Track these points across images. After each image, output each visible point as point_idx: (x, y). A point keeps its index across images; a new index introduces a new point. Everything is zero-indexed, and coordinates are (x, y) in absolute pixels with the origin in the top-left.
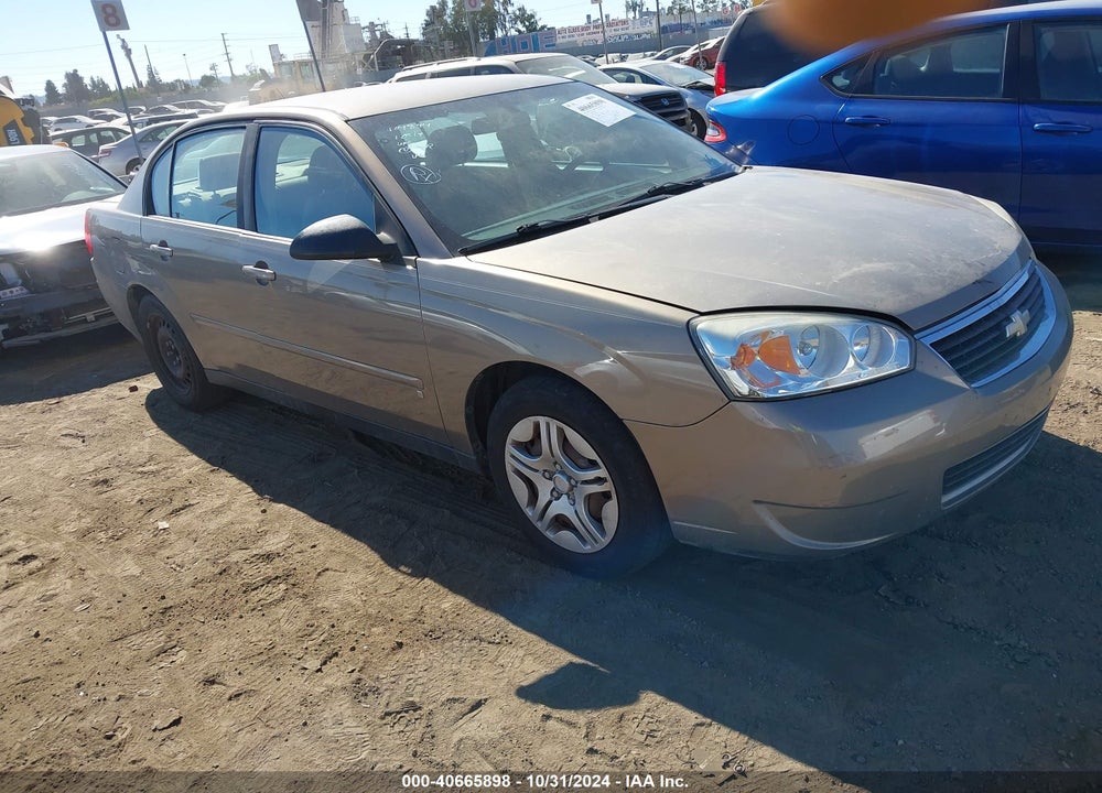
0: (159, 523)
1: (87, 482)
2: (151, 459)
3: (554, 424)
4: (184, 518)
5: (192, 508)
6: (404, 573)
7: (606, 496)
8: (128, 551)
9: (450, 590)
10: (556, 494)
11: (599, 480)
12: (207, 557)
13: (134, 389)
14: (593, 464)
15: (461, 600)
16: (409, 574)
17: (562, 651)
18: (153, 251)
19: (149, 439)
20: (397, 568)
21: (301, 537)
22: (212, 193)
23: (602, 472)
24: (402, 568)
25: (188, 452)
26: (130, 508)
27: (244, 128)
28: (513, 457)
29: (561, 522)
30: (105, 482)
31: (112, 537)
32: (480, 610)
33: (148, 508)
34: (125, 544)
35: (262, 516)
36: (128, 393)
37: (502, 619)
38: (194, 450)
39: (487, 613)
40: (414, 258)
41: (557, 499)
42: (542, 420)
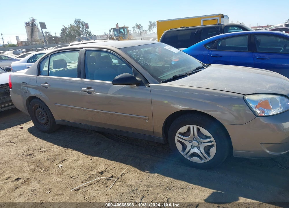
0: (59, 165)
1: (24, 155)
2: (41, 147)
3: (196, 127)
4: (66, 163)
5: (67, 160)
6: (148, 172)
7: (212, 146)
8: (53, 174)
9: (165, 176)
10: (193, 147)
11: (210, 142)
12: (81, 173)
13: (22, 128)
14: (209, 137)
15: (170, 178)
16: (149, 173)
17: (208, 189)
18: (42, 86)
19: (37, 142)
20: (145, 172)
21: (109, 166)
22: (55, 70)
23: (212, 139)
24: (146, 171)
25: (53, 145)
26: (45, 161)
27: (79, 51)
28: (178, 137)
29: (194, 155)
30: (31, 155)
31: (45, 170)
32: (177, 181)
33: (52, 161)
34: (50, 172)
35: (91, 161)
36: (20, 129)
37: (186, 182)
38: (55, 143)
39: (180, 181)
40: (148, 84)
41: (193, 148)
42: (191, 126)
